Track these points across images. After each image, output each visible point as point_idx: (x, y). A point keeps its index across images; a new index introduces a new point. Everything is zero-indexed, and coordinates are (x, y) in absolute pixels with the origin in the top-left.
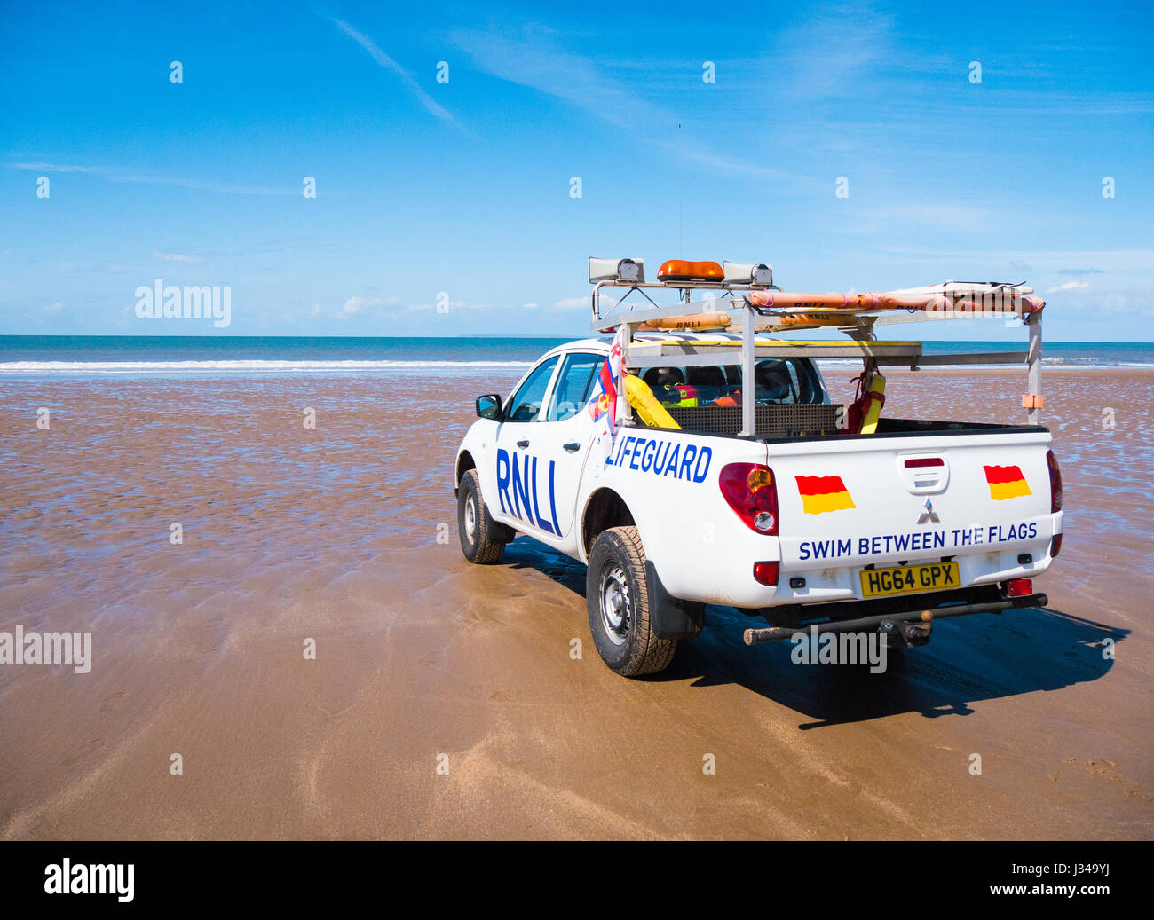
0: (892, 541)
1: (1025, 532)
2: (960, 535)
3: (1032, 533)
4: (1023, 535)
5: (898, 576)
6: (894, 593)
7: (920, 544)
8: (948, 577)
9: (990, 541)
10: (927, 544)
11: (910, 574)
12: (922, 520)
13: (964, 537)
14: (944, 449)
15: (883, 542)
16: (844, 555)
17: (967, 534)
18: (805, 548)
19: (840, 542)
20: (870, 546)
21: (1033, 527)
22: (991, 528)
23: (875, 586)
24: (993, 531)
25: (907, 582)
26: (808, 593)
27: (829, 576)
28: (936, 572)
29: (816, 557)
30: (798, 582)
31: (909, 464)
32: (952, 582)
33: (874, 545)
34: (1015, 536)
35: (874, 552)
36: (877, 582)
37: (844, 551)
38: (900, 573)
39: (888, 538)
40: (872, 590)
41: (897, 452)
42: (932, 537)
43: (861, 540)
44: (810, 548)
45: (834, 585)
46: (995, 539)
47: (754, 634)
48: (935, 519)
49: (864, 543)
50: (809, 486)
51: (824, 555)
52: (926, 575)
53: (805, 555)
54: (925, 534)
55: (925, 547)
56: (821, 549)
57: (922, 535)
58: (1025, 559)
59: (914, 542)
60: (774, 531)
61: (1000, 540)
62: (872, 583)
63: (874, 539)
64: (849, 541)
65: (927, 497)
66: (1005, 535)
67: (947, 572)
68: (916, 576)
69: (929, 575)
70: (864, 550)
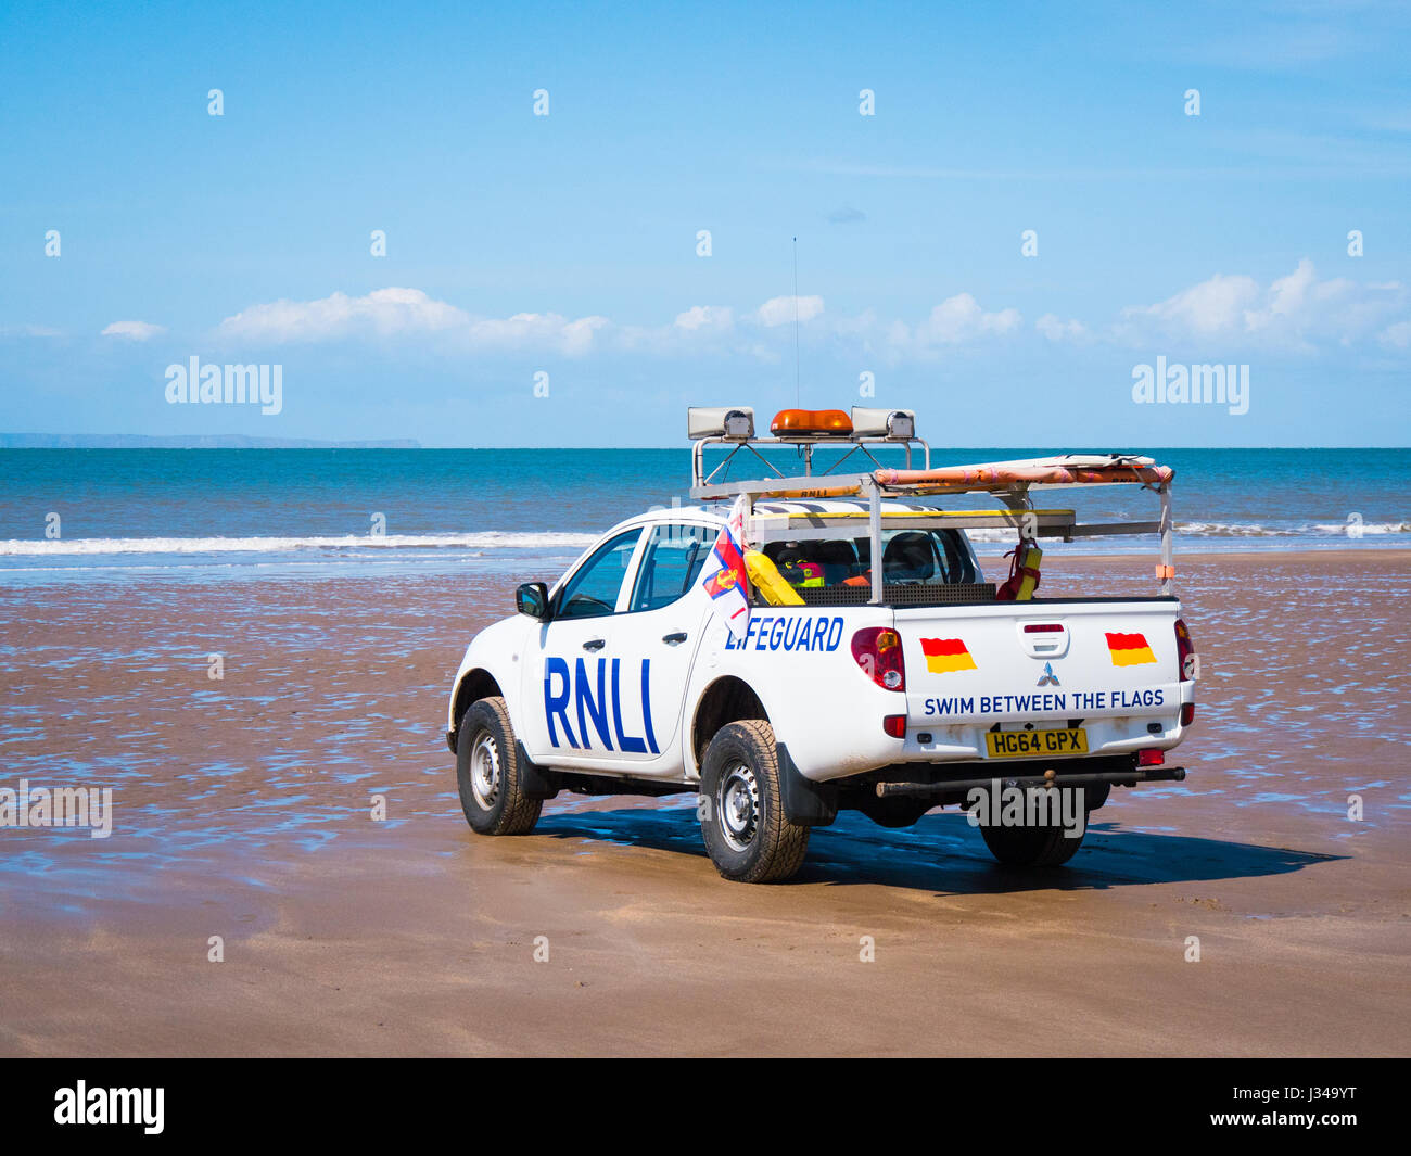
0: (1013, 701)
1: (1151, 699)
2: (1081, 699)
3: (1159, 701)
4: (1148, 701)
5: (1023, 739)
6: (1020, 756)
7: (1041, 706)
8: (1075, 743)
9: (1113, 706)
10: (1048, 706)
11: (1035, 737)
12: (1042, 683)
13: (1086, 701)
14: (1064, 616)
15: (1004, 702)
16: (967, 712)
17: (1089, 697)
18: (929, 704)
19: (962, 700)
20: (992, 704)
21: (1159, 694)
22: (1113, 694)
23: (1001, 747)
24: (1116, 696)
25: (1033, 745)
26: (934, 747)
27: (955, 732)
28: (1062, 737)
29: (941, 713)
30: (925, 738)
31: (1029, 629)
32: (1079, 747)
33: (995, 704)
34: (1139, 702)
35: (995, 710)
36: (1003, 743)
37: (967, 708)
38: (1026, 736)
39: (1009, 698)
40: (998, 751)
41: (1017, 618)
42: (1053, 699)
43: (983, 699)
44: (935, 704)
45: (960, 742)
46: (1118, 704)
47: (885, 786)
48: (1055, 682)
49: (986, 701)
50: (932, 647)
51: (948, 712)
52: (1051, 739)
53: (930, 710)
54: (1045, 696)
55: (1045, 709)
56: (944, 706)
57: (1042, 697)
58: (1155, 728)
59: (1034, 703)
60: (902, 688)
61: (1124, 705)
62: (997, 744)
63: (995, 698)
64: (972, 699)
65: (1046, 661)
66: (1129, 700)
67: (1074, 738)
68: (1042, 739)
69: (1055, 739)
70: (986, 708)
